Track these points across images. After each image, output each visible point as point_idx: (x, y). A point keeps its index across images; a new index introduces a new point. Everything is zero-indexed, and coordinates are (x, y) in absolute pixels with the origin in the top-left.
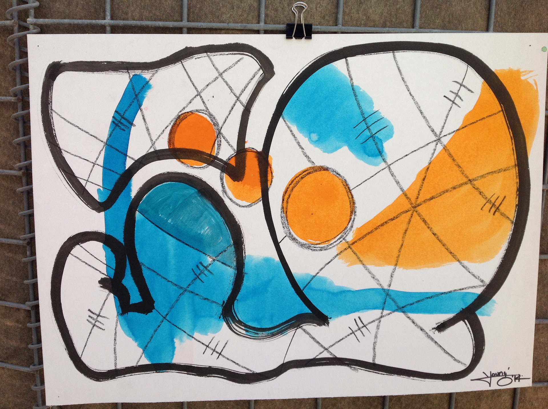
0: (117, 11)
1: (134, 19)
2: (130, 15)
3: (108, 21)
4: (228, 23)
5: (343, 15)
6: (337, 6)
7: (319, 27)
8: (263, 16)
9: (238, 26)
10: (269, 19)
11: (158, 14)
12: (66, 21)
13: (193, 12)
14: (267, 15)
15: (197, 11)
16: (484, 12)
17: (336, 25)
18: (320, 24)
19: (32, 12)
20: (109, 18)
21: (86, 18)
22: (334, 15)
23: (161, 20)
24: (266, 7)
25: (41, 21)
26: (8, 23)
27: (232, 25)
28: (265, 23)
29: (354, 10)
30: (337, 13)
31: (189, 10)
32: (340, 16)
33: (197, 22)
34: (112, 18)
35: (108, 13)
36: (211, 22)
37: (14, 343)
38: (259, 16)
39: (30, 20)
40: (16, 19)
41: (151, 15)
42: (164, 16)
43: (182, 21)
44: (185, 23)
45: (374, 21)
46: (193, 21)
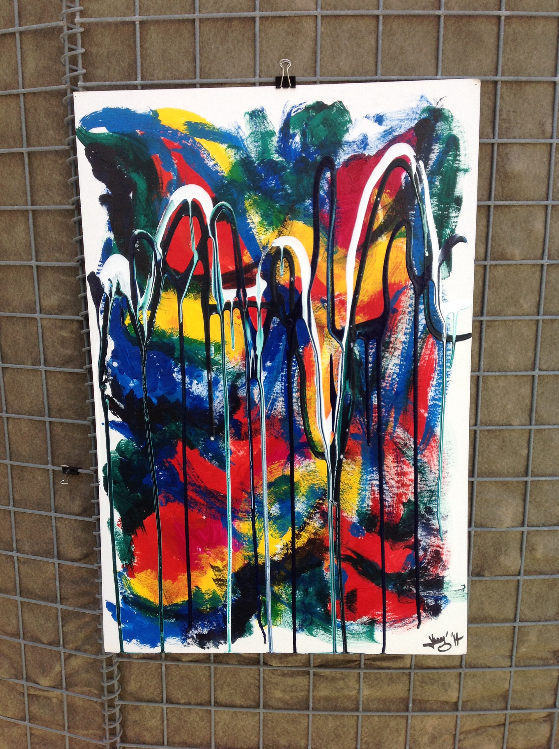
0: (145, 74)
1: (158, 79)
2: (155, 76)
3: (139, 81)
4: (231, 78)
5: (321, 68)
6: (316, 62)
7: (302, 78)
8: (258, 72)
9: (239, 80)
10: (263, 73)
11: (177, 74)
12: (108, 83)
13: (204, 71)
14: (261, 71)
15: (207, 70)
16: (433, 61)
17: (315, 76)
18: (303, 76)
19: (81, 77)
20: (140, 79)
21: (121, 80)
22: (313, 68)
23: (179, 79)
24: (260, 65)
25: (88, 84)
26: (63, 87)
27: (234, 80)
28: (260, 77)
29: (328, 64)
30: (315, 67)
31: (201, 70)
32: (318, 69)
33: (207, 78)
34: (142, 80)
35: (139, 76)
36: (218, 78)
37: (69, 352)
38: (255, 72)
39: (80, 83)
40: (68, 84)
41: (172, 75)
42: (182, 76)
43: (195, 79)
44: (198, 80)
45: (345, 72)
46: (204, 78)
